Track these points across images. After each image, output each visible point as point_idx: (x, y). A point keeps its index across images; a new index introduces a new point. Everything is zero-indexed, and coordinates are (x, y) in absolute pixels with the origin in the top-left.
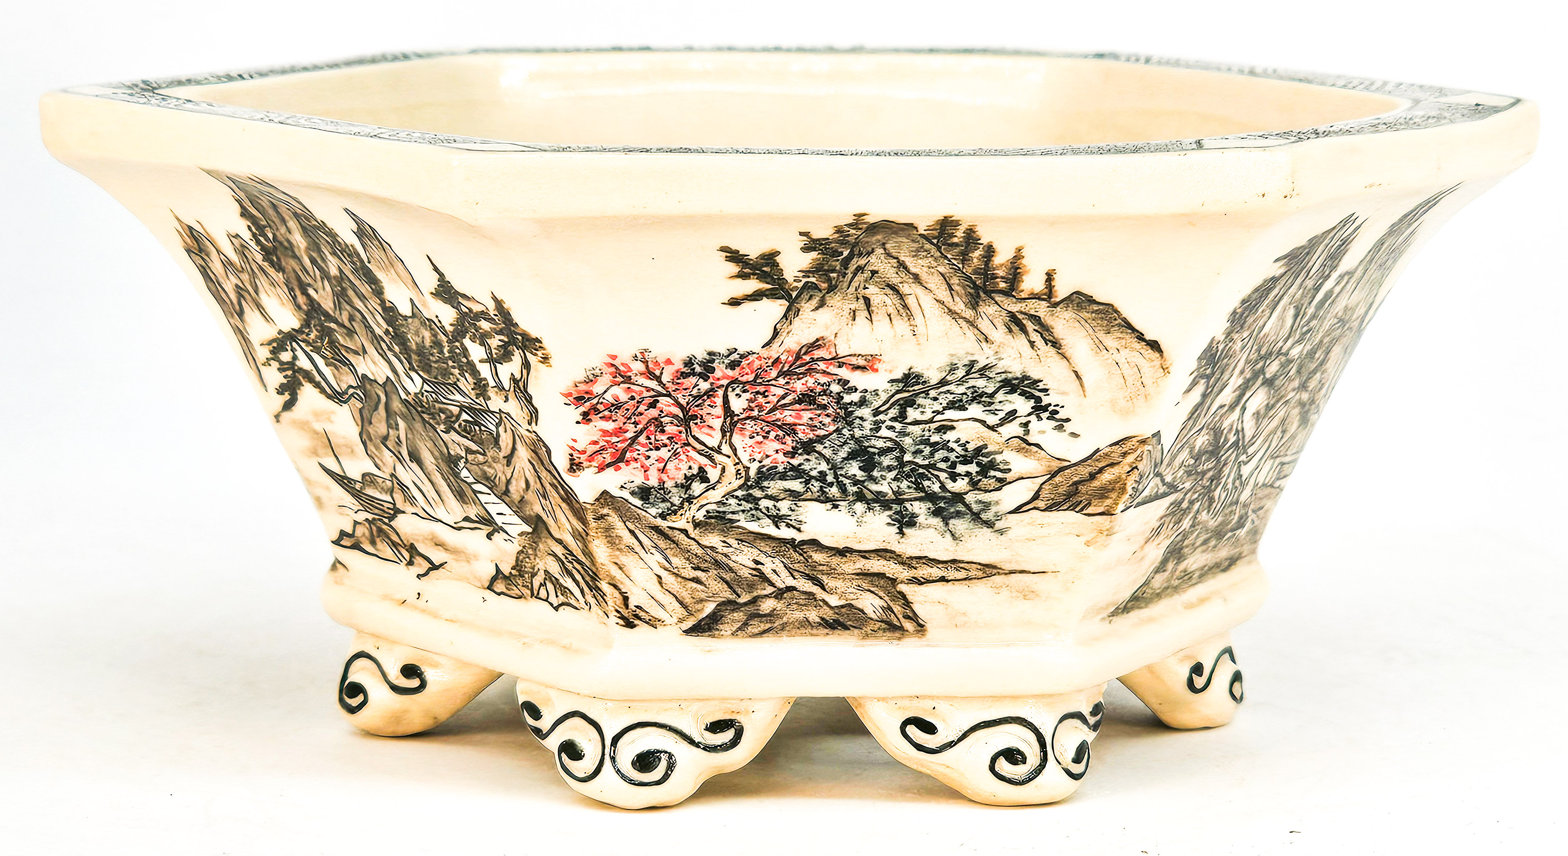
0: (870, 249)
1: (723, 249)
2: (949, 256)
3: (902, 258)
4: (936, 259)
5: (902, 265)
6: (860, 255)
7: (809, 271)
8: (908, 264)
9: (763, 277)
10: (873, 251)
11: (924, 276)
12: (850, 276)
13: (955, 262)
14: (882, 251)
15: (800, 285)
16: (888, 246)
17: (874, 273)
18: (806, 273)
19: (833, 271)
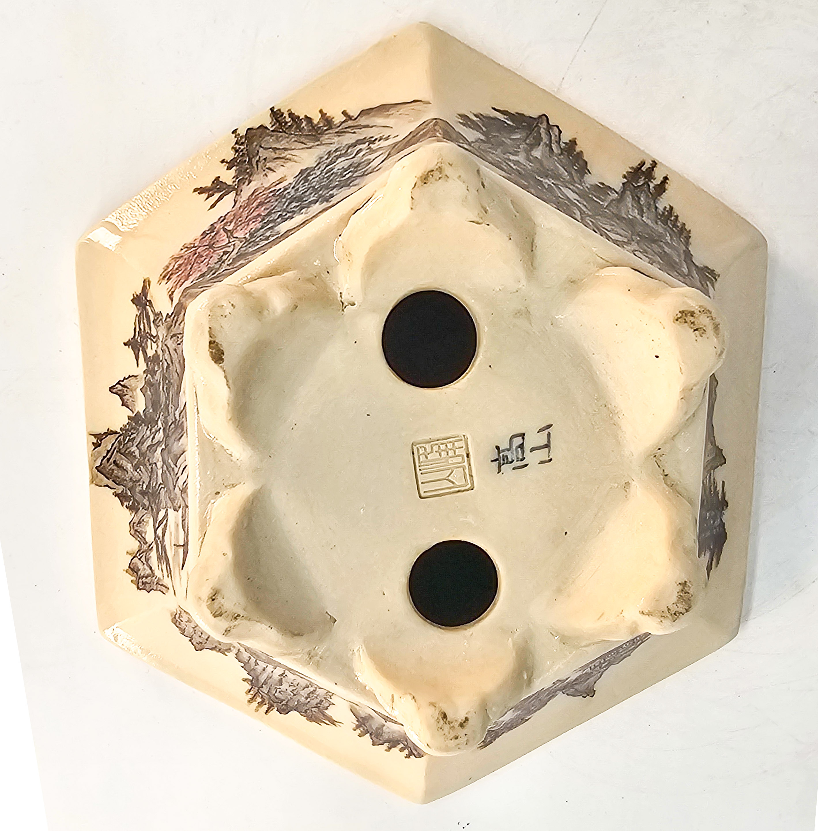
0: (256, 152)
1: (195, 190)
2: (293, 133)
3: (273, 146)
4: (288, 138)
5: (275, 149)
6: (254, 157)
7: (236, 176)
8: (277, 147)
9: (219, 190)
10: (258, 151)
11: (288, 147)
12: (255, 167)
13: (297, 133)
14: (262, 149)
15: (236, 183)
16: (262, 146)
17: (265, 159)
18: (236, 177)
19: (247, 169)
